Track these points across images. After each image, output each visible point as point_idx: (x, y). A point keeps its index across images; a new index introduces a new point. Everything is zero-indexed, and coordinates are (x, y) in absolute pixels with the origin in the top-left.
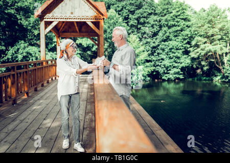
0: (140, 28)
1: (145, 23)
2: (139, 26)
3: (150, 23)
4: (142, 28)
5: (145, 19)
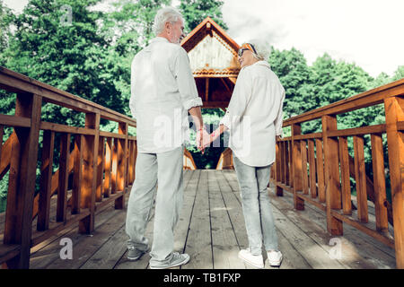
1: (293, 95)
3: (301, 96)
5: (294, 89)
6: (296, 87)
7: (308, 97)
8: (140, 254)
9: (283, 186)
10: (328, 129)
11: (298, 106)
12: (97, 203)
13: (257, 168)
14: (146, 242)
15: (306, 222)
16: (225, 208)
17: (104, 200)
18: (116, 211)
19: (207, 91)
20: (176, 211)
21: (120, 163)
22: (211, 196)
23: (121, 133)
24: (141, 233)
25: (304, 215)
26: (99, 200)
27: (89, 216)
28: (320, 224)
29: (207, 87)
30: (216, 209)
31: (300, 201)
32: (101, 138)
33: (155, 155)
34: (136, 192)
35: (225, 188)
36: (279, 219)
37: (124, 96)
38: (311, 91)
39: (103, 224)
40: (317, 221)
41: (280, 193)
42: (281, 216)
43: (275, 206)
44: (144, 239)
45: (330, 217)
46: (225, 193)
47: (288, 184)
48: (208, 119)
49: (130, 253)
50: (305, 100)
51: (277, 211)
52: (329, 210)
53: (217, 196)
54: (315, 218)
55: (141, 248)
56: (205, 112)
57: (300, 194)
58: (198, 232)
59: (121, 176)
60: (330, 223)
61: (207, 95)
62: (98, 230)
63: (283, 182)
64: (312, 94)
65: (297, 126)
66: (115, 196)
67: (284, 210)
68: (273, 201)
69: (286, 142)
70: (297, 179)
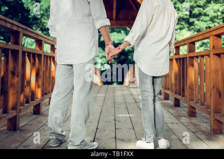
0: (193, 22)
1: (200, 14)
2: (191, 20)
3: (208, 15)
4: (196, 22)
5: (201, 9)
6: (204, 7)
7: (215, 17)
8: (59, 142)
9: (179, 97)
10: (214, 47)
11: (205, 26)
12: (21, 107)
13: (154, 78)
14: (64, 133)
15: (195, 125)
16: (128, 115)
17: (26, 105)
18: (35, 116)
19: (114, 11)
20: (88, 109)
21: (37, 75)
22: (116, 106)
23: (38, 49)
24: (60, 127)
25: (194, 120)
26: (22, 105)
27: (16, 116)
28: (206, 127)
29: (115, 6)
30: (121, 115)
31: (192, 110)
32: (24, 53)
33: (72, 66)
34: (56, 95)
35: (130, 100)
36: (173, 123)
37: (32, 14)
38: (218, 10)
39: (26, 125)
40: (204, 125)
41: (177, 104)
42: (176, 121)
43: (172, 114)
44: (62, 132)
45: (212, 119)
46: (129, 103)
47: (183, 96)
48: (115, 37)
49: (52, 141)
50: (212, 20)
51: (172, 117)
52: (212, 114)
53: (122, 106)
54: (204, 122)
55: (60, 138)
56: (113, 31)
57: (192, 103)
58: (105, 130)
59: (39, 87)
60: (212, 124)
61: (114, 15)
62: (22, 128)
63: (180, 95)
64: (219, 13)
65: (192, 45)
66: (34, 103)
67: (178, 117)
68: (171, 110)
69: (183, 59)
70: (190, 90)
